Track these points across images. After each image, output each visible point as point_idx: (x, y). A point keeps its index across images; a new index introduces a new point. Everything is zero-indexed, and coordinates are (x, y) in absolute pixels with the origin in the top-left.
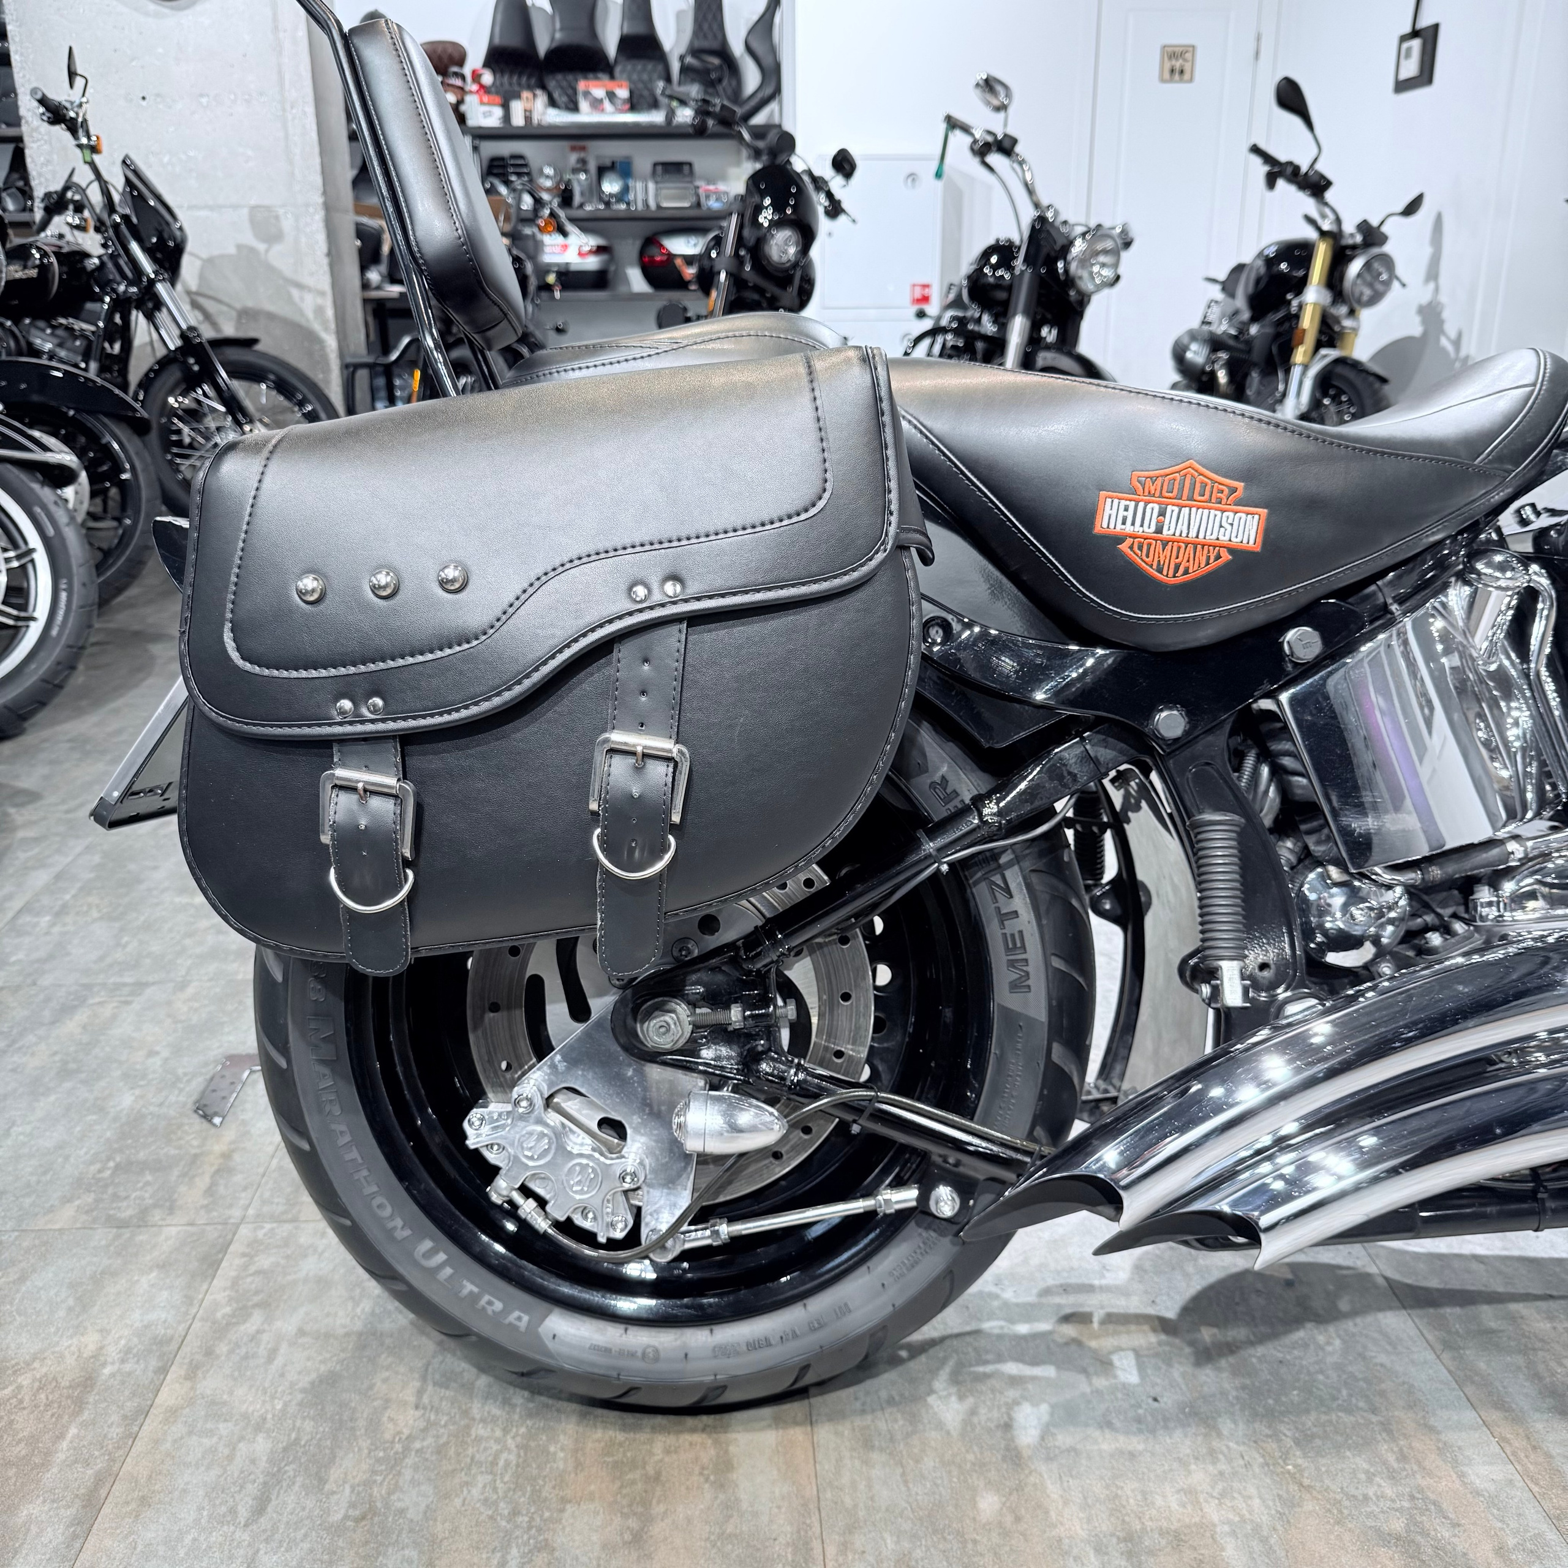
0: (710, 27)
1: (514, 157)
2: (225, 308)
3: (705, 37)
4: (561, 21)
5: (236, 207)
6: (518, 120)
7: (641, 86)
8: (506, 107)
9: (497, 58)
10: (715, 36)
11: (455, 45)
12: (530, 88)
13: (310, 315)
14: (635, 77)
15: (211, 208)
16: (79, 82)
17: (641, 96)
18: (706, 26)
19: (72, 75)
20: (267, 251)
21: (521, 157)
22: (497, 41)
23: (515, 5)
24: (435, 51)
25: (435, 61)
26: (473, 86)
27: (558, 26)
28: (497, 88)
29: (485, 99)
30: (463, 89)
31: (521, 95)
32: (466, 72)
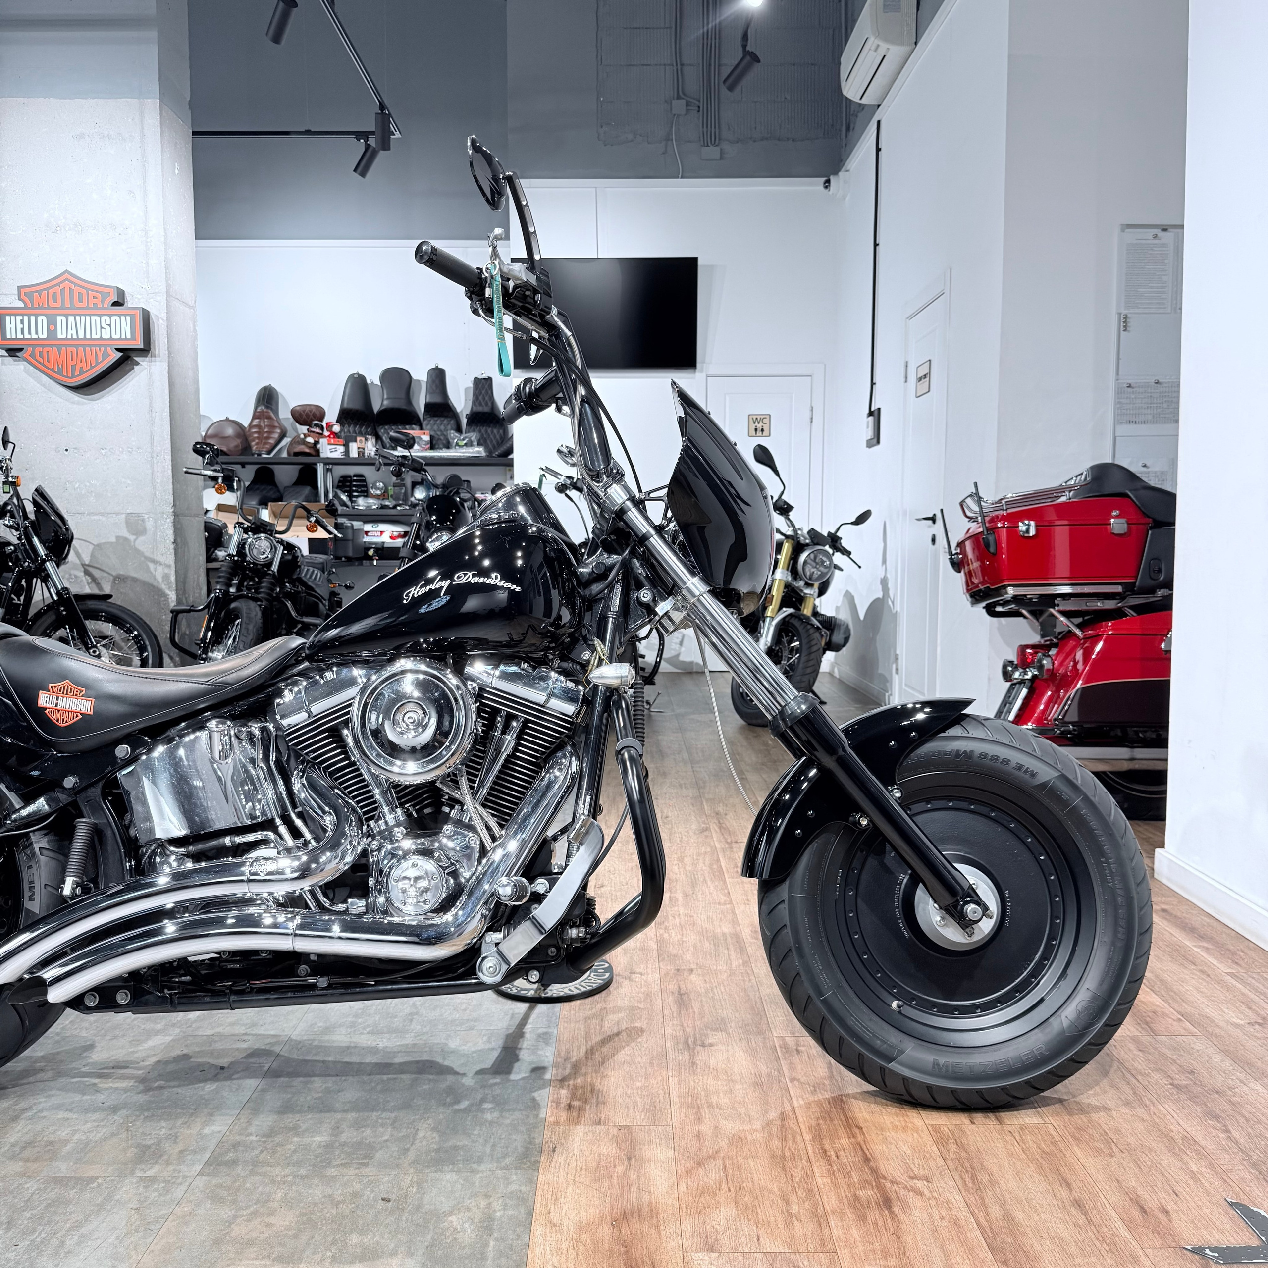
0: (484, 399)
1: (355, 476)
2: (105, 575)
3: (480, 404)
4: (388, 394)
5: (117, 514)
6: (354, 454)
7: (439, 433)
8: (346, 445)
9: (345, 416)
10: (487, 404)
11: (318, 407)
12: (361, 434)
13: (160, 580)
14: (436, 427)
15: (102, 514)
16: (10, 446)
17: (439, 439)
18: (480, 398)
19: (5, 443)
20: (135, 540)
21: (362, 476)
22: (345, 405)
23: (358, 384)
24: (304, 411)
25: (304, 416)
26: (326, 433)
27: (385, 397)
28: (343, 434)
29: (332, 441)
30: (321, 435)
31: (358, 439)
32: (324, 424)
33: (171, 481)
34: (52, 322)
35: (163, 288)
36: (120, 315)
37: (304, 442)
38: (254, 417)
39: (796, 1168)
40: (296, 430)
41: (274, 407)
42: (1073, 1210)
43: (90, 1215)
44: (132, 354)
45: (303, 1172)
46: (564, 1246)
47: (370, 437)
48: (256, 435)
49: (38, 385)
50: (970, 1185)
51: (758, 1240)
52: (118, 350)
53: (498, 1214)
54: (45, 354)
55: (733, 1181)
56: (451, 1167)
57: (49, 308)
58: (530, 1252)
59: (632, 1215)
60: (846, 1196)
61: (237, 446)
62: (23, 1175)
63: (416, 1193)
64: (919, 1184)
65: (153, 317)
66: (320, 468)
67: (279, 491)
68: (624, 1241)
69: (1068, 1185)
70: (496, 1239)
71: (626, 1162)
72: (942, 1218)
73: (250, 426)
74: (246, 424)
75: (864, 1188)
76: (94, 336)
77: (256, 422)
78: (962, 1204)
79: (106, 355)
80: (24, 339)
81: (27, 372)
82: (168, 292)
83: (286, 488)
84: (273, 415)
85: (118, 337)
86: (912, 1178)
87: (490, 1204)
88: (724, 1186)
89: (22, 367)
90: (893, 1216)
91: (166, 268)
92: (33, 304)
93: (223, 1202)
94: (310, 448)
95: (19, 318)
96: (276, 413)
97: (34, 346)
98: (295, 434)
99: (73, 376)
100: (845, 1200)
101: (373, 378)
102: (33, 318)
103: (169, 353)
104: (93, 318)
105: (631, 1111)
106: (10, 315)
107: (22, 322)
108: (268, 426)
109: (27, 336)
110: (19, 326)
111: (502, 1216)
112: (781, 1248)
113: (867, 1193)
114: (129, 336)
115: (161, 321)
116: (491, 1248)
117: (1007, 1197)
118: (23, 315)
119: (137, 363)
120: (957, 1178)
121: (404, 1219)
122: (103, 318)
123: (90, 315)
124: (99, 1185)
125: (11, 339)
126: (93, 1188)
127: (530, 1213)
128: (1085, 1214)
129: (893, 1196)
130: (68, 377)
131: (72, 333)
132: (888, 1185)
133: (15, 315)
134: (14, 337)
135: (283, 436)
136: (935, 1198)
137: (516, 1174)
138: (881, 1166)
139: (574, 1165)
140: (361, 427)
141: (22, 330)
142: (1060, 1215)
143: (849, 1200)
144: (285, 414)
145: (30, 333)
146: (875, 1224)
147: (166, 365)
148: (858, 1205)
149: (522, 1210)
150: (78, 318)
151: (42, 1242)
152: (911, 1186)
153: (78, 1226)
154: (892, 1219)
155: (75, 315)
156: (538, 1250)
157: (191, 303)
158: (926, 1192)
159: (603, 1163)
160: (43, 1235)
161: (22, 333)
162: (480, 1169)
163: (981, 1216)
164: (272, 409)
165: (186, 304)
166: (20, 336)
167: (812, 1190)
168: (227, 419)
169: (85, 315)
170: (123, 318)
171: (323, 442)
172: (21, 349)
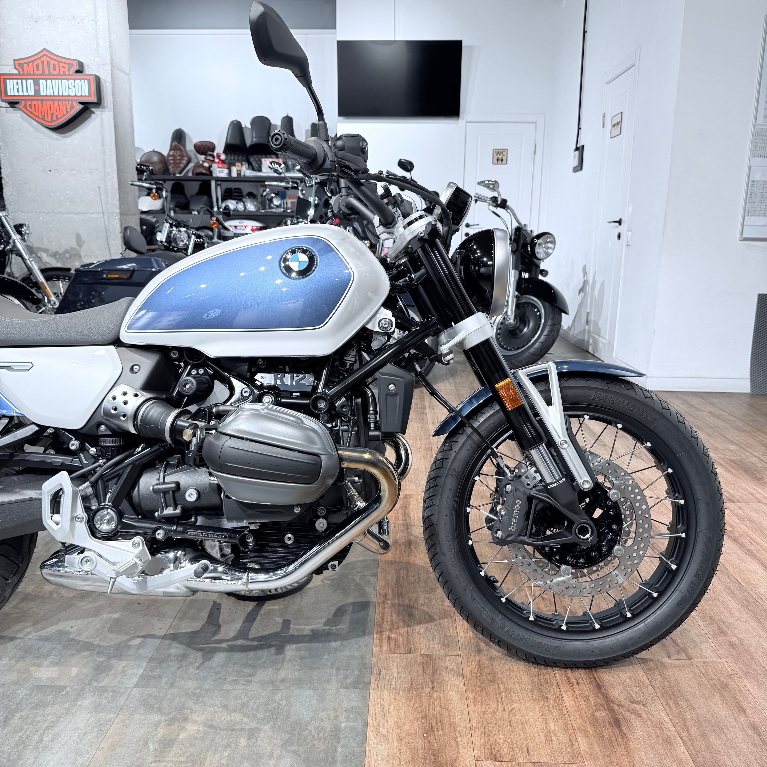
1: (235, 189)
4: (256, 134)
6: (234, 174)
8: (229, 169)
9: (229, 148)
11: (211, 143)
12: (238, 161)
15: (75, 214)
21: (240, 189)
22: (229, 142)
23: (237, 127)
24: (202, 145)
25: (202, 149)
26: (217, 160)
27: (254, 136)
28: (227, 161)
29: (220, 166)
30: (213, 161)
31: (237, 164)
32: (215, 154)
33: (117, 192)
34: (37, 84)
35: (108, 60)
36: (80, 79)
37: (202, 166)
38: (171, 149)
39: (549, 692)
40: (197, 158)
41: (183, 143)
42: (751, 733)
43: (60, 717)
44: (89, 106)
45: (207, 686)
46: (391, 754)
47: (244, 163)
48: (172, 162)
49: (30, 127)
50: (674, 709)
51: (528, 751)
52: (81, 103)
53: (343, 725)
54: (33, 107)
55: (506, 702)
56: (309, 685)
57: (34, 74)
58: (367, 758)
59: (437, 728)
60: (587, 716)
61: (160, 169)
62: (15, 683)
63: (285, 706)
64: (638, 707)
65: (102, 81)
66: (213, 183)
67: (187, 198)
68: (433, 750)
69: (744, 711)
70: (343, 746)
71: (430, 685)
72: (658, 737)
73: (169, 155)
74: (165, 153)
75: (599, 710)
76: (65, 94)
77: (172, 153)
78: (670, 726)
79: (72, 107)
80: (19, 96)
81: (22, 118)
82: (111, 64)
83: (192, 196)
84: (182, 148)
85: (79, 94)
86: (632, 702)
87: (337, 716)
88: (500, 706)
89: (19, 115)
90: (623, 735)
91: (110, 47)
92: (23, 71)
93: (153, 709)
94: (206, 170)
95: (15, 81)
96: (184, 146)
97: (26, 101)
98: (196, 161)
99: (52, 121)
100: (587, 720)
101: (246, 123)
102: (24, 81)
103: (114, 106)
104: (64, 81)
105: (431, 642)
106: (10, 79)
107: (17, 84)
108: (179, 155)
109: (21, 94)
110: (16, 87)
111: (346, 727)
112: (545, 759)
113: (601, 714)
114: (87, 94)
115: (108, 84)
116: (339, 754)
117: (701, 719)
118: (18, 79)
119: (93, 113)
120: (664, 703)
121: (277, 727)
122: (70, 81)
123: (61, 79)
124: (68, 692)
125: (11, 96)
126: (63, 695)
127: (366, 725)
128: (760, 735)
129: (620, 717)
130: (48, 122)
131: (50, 92)
132: (616, 708)
133: (13, 79)
134: (12, 94)
135: (189, 161)
136: (651, 720)
137: (354, 692)
138: (610, 692)
139: (394, 686)
140: (238, 157)
141: (18, 89)
142: (741, 736)
143: (589, 719)
144: (190, 147)
145: (23, 92)
146: (610, 740)
147: (111, 114)
148: (597, 724)
149: (360, 722)
150: (53, 81)
151: (27, 738)
152: (632, 709)
153: (52, 725)
154: (622, 737)
155: (51, 79)
156: (372, 756)
157: (127, 71)
158: (644, 714)
159: (414, 685)
160: (28, 733)
161: (18, 91)
162: (329, 687)
163: (684, 734)
164: (182, 144)
165: (124, 72)
166: (16, 94)
167: (562, 711)
168: (154, 151)
169: (58, 79)
170: (83, 81)
171: (215, 166)
172: (17, 103)
